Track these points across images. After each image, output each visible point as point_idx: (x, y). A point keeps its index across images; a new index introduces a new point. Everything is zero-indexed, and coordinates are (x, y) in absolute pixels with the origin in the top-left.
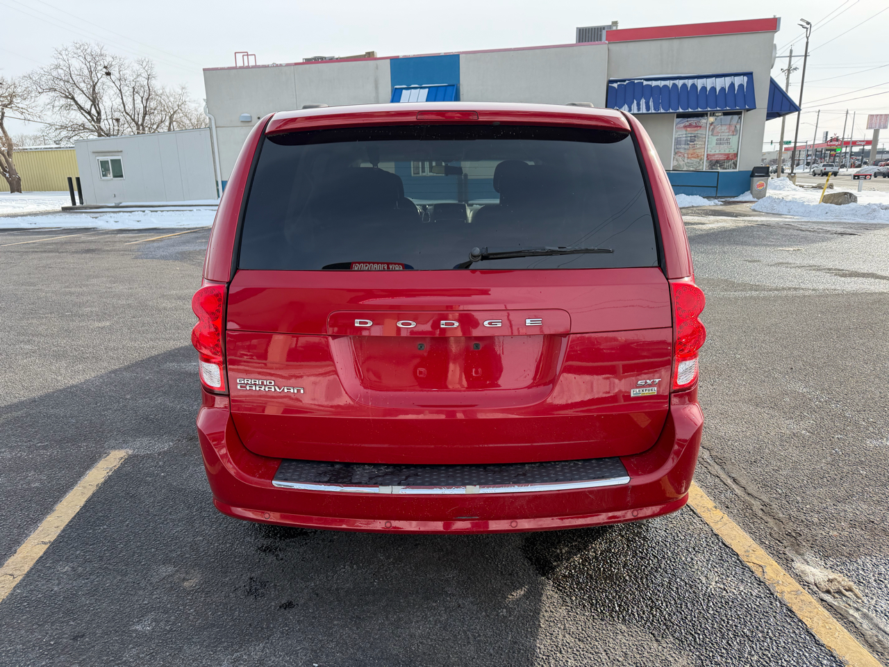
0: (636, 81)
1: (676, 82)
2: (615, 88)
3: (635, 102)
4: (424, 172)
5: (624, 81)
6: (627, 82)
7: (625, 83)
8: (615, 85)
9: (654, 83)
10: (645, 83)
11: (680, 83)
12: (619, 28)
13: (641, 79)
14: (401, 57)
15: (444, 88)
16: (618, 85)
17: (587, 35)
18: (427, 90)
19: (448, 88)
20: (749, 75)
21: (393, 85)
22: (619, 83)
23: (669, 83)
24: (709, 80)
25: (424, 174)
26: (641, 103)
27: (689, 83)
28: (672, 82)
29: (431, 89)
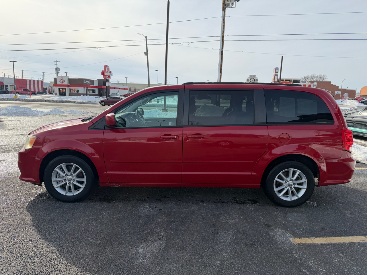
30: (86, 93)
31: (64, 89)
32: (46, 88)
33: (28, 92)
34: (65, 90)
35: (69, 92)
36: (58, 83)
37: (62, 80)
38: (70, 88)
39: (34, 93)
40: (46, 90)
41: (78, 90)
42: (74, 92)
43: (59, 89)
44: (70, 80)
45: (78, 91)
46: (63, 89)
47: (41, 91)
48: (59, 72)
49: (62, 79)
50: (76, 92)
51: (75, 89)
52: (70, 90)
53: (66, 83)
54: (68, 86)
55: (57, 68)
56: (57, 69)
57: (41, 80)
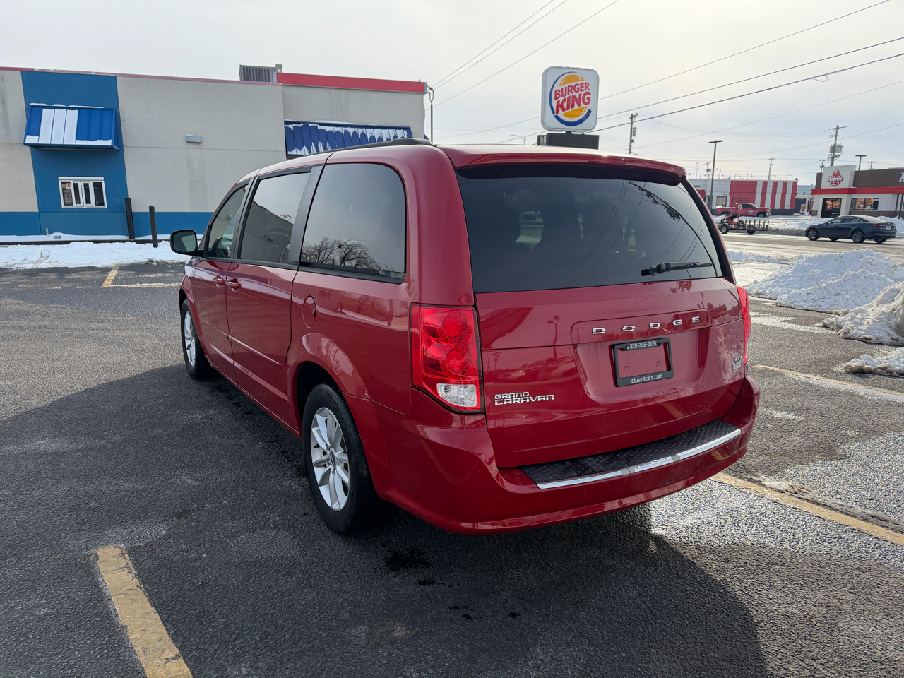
0: (310, 125)
1: (348, 129)
2: (290, 129)
3: (313, 145)
4: (79, 203)
5: (299, 123)
6: (302, 124)
7: (300, 126)
8: (291, 126)
9: (328, 129)
10: (319, 127)
11: (351, 130)
12: (284, 71)
13: (315, 123)
14: (37, 70)
15: (100, 111)
16: (294, 127)
17: (252, 74)
18: (77, 111)
19: (105, 112)
20: (408, 129)
21: (27, 101)
22: (294, 125)
23: (342, 130)
24: (376, 130)
25: (78, 205)
26: (319, 146)
27: (359, 131)
28: (344, 129)
29: (81, 110)
30: (898, 210)
31: (837, 199)
32: (805, 199)
33: (750, 211)
34: (840, 204)
35: (849, 209)
36: (825, 185)
37: (836, 177)
38: (855, 196)
39: (763, 213)
40: (802, 205)
41: (878, 202)
42: (865, 207)
43: (825, 200)
44: (858, 176)
45: (875, 205)
46: (833, 200)
47: (789, 208)
48: (838, 156)
49: (835, 175)
50: (869, 207)
51: (869, 199)
52: (854, 201)
53: (846, 183)
54: (850, 191)
55: (835, 145)
56: (833, 149)
57: (793, 179)
